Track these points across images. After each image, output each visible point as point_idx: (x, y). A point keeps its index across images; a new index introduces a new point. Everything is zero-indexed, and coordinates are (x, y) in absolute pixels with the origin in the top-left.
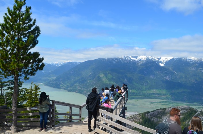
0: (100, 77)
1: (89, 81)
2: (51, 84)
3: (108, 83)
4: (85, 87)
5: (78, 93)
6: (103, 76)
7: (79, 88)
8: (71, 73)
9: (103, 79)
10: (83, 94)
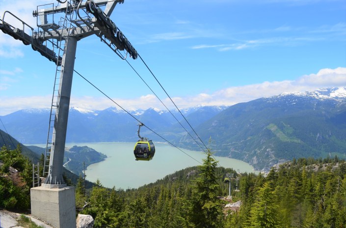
0: (270, 130)
1: (249, 138)
2: (183, 144)
3: (289, 140)
4: (244, 149)
5: (233, 158)
6: (276, 130)
7: (232, 150)
8: (213, 125)
9: (278, 135)
10: (242, 160)
